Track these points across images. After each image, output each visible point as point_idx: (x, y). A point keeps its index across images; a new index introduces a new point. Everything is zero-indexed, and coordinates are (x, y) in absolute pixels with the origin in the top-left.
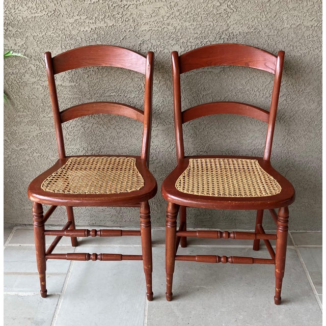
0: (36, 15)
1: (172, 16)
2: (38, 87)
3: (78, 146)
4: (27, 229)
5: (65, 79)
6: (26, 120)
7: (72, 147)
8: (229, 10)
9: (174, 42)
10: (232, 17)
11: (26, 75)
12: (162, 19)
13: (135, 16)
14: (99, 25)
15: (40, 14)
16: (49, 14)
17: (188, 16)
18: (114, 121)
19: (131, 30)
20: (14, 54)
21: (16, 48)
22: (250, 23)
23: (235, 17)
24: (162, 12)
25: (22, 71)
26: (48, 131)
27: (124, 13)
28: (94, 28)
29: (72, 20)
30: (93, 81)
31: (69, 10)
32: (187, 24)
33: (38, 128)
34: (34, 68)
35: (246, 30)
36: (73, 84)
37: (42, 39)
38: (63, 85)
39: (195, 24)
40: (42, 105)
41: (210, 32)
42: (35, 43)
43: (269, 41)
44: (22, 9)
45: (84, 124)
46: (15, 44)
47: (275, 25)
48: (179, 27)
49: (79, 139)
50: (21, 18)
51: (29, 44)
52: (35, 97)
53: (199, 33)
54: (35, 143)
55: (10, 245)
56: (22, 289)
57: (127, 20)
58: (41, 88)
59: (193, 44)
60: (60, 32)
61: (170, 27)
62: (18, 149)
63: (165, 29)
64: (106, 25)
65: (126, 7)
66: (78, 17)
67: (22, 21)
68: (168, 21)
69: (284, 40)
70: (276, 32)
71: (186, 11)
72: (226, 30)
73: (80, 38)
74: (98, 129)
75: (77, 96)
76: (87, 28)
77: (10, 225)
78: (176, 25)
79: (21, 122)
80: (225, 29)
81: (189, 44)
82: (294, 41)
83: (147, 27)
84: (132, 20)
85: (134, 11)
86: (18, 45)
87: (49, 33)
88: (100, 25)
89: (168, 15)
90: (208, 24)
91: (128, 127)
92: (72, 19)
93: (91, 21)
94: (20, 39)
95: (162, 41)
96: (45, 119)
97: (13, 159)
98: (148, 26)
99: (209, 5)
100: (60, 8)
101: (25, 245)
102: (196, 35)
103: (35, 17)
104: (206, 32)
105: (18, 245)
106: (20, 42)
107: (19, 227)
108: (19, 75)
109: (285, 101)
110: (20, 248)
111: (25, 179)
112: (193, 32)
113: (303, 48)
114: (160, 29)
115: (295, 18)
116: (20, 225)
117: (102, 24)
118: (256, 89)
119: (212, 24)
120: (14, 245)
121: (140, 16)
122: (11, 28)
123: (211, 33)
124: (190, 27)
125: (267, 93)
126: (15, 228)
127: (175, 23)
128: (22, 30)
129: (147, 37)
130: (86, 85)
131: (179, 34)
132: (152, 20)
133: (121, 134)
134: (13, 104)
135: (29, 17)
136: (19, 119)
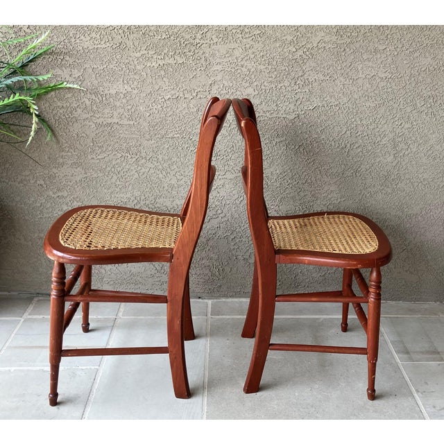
0: (99, 46)
1: (246, 58)
2: (90, 124)
3: (129, 195)
5: (123, 116)
6: (70, 162)
7: (122, 195)
8: (304, 56)
9: (247, 84)
10: (308, 64)
11: (78, 109)
12: (236, 61)
13: (207, 55)
14: (167, 61)
15: (104, 46)
16: (114, 47)
17: (263, 59)
18: (175, 167)
19: (203, 69)
20: (68, 86)
21: (71, 79)
22: (326, 71)
23: (311, 63)
24: (237, 53)
25: (74, 105)
27: (196, 51)
28: (161, 64)
29: (138, 55)
30: (155, 121)
31: (136, 44)
32: (262, 67)
33: (83, 172)
34: (88, 103)
35: (322, 78)
36: (132, 123)
37: (102, 71)
38: (120, 123)
39: (270, 67)
40: (92, 144)
42: (94, 76)
44: (84, 39)
45: (139, 168)
46: (70, 76)
47: (350, 74)
48: (253, 70)
49: (131, 186)
50: (81, 48)
51: (86, 76)
52: (85, 135)
53: (274, 76)
54: (78, 189)
55: (31, 317)
57: (199, 58)
58: (93, 126)
59: (267, 88)
60: (124, 66)
61: (244, 69)
62: (55, 196)
63: (239, 71)
64: (175, 62)
65: (199, 45)
66: (146, 52)
67: (82, 51)
68: (242, 63)
69: (359, 90)
70: (351, 81)
71: (262, 54)
73: (145, 74)
74: (155, 175)
75: (134, 136)
76: (154, 64)
78: (251, 67)
79: (63, 164)
80: (300, 74)
81: (263, 87)
84: (203, 59)
85: (207, 50)
86: (74, 76)
87: (112, 66)
88: (169, 61)
89: (242, 57)
90: (283, 68)
92: (138, 53)
93: (159, 57)
94: (76, 71)
95: (234, 82)
96: (93, 161)
97: (47, 209)
98: (221, 66)
99: (285, 50)
100: (127, 42)
102: (270, 79)
103: (97, 49)
104: (281, 77)
105: (41, 317)
106: (76, 73)
108: (69, 109)
110: (44, 321)
112: (267, 75)
113: (378, 99)
114: (233, 70)
117: (171, 61)
118: (331, 139)
119: (287, 69)
120: (35, 317)
121: (213, 55)
122: (68, 58)
123: (286, 78)
124: (265, 70)
127: (250, 65)
128: (80, 61)
129: (219, 78)
130: (146, 124)
131: (253, 77)
132: (226, 60)
133: (182, 182)
134: (58, 142)
135: (90, 48)
136: (61, 161)
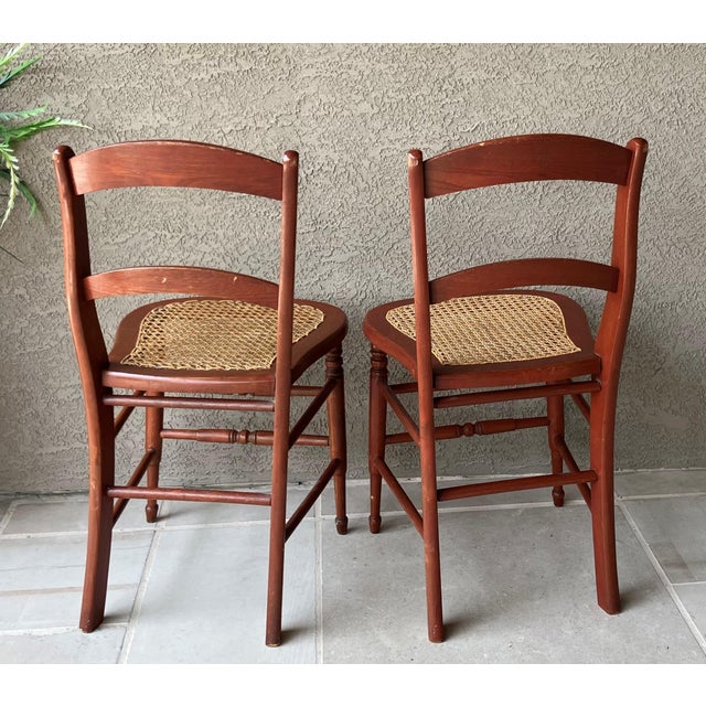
9: (360, 97)
10: (458, 54)
12: (338, 59)
13: (290, 54)
14: (225, 68)
15: (120, 51)
16: (136, 52)
18: (246, 247)
19: (284, 77)
20: (63, 122)
21: (68, 111)
22: (489, 63)
27: (271, 49)
28: (215, 74)
29: (176, 61)
31: (172, 44)
32: (382, 66)
35: (485, 76)
37: (118, 94)
39: (396, 65)
40: (104, 219)
41: (421, 79)
42: (104, 102)
43: (524, 94)
45: (186, 254)
46: (66, 105)
47: (531, 66)
48: (367, 72)
50: (82, 58)
51: (92, 104)
53: (403, 81)
57: (276, 59)
59: (393, 100)
60: (154, 82)
61: (352, 72)
62: (45, 314)
63: (344, 76)
64: (238, 68)
66: (189, 56)
67: (84, 63)
68: (349, 62)
69: (550, 91)
70: (534, 78)
72: (450, 76)
73: (188, 93)
76: (203, 75)
77: (3, 498)
78: (364, 68)
80: (447, 74)
81: (386, 100)
82: (567, 92)
83: (311, 72)
84: (284, 61)
86: (72, 105)
87: (133, 84)
88: (227, 69)
89: (349, 51)
90: (418, 65)
91: (272, 258)
92: (176, 59)
93: (211, 62)
94: (76, 96)
95: (338, 95)
96: (107, 248)
97: (32, 337)
98: (314, 71)
101: (40, 535)
102: (398, 85)
104: (415, 81)
106: (76, 100)
107: (23, 501)
111: (50, 381)
112: (392, 79)
113: (582, 104)
114: (335, 75)
115: (564, 54)
116: (27, 495)
117: (232, 68)
119: (425, 66)
120: (14, 537)
122: (61, 76)
123: (424, 81)
124: (388, 71)
127: (361, 64)
128: (81, 80)
129: (311, 90)
131: (368, 83)
132: (321, 59)
134: (47, 220)
135: (98, 56)
136: (54, 251)
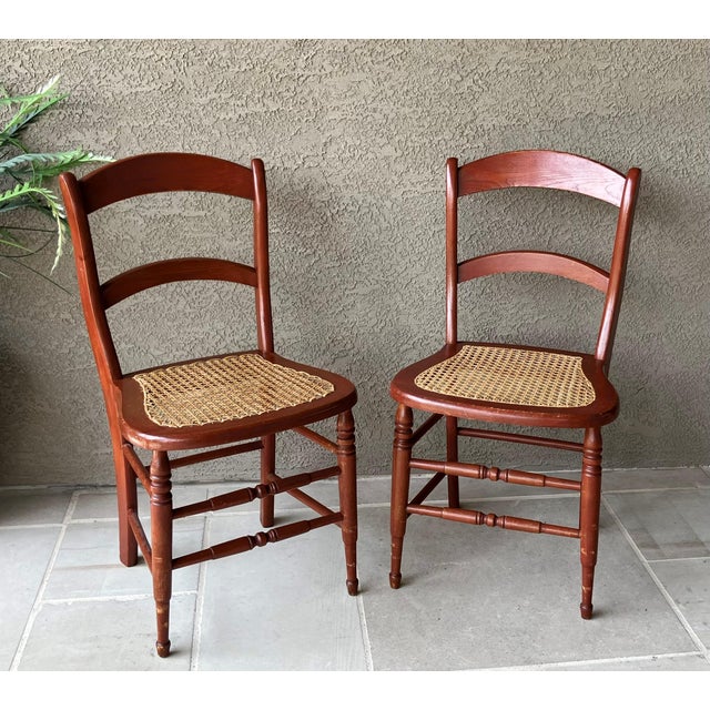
0: (139, 89)
1: (380, 97)
2: (136, 218)
3: (207, 328)
4: (100, 495)
5: (188, 203)
7: (195, 329)
8: (475, 88)
9: (385, 140)
10: (481, 101)
12: (363, 102)
13: (317, 95)
14: (252, 108)
15: (147, 88)
16: (163, 89)
17: (408, 98)
19: (310, 118)
20: (95, 158)
21: (98, 147)
22: (511, 110)
23: (487, 99)
24: (365, 89)
26: (151, 300)
27: (299, 90)
28: (243, 114)
31: (200, 82)
32: (407, 110)
35: (505, 122)
36: (202, 213)
38: (184, 214)
39: (420, 110)
40: (141, 251)
41: (444, 124)
42: (134, 140)
43: (542, 140)
44: (113, 79)
46: (97, 141)
47: (550, 114)
48: (392, 115)
49: (208, 315)
50: (110, 94)
51: (122, 141)
52: (128, 237)
53: (426, 125)
55: (76, 521)
56: (120, 591)
57: (303, 101)
58: (141, 222)
59: (416, 144)
60: (182, 121)
61: (377, 115)
63: (370, 119)
64: (265, 109)
65: (302, 79)
66: (216, 95)
67: (111, 100)
68: (374, 105)
69: (566, 138)
70: (552, 125)
71: (405, 88)
72: (472, 121)
73: (217, 132)
74: (245, 294)
75: (208, 235)
76: (231, 115)
77: (65, 489)
78: (389, 112)
80: (469, 119)
81: (409, 144)
82: (582, 140)
83: (337, 115)
84: (311, 102)
85: (316, 87)
86: (102, 142)
87: (162, 122)
88: (255, 109)
89: (373, 95)
90: (441, 110)
93: (239, 102)
94: (105, 132)
95: (362, 138)
97: (80, 357)
98: (340, 113)
99: (443, 80)
100: (184, 79)
101: (105, 520)
102: (421, 129)
103: (136, 93)
104: (439, 125)
105: (91, 520)
106: (106, 137)
107: (84, 492)
109: (569, 242)
110: (96, 526)
112: (416, 124)
114: (360, 118)
115: (583, 103)
116: (85, 486)
117: (259, 108)
118: (522, 222)
119: (448, 112)
120: (82, 521)
121: (327, 95)
122: (90, 112)
123: (447, 126)
124: (411, 115)
125: (541, 228)
126: (77, 494)
127: (386, 108)
128: (110, 116)
129: (337, 132)
130: (225, 215)
131: (392, 127)
132: (347, 102)
133: (289, 304)
135: (127, 92)
